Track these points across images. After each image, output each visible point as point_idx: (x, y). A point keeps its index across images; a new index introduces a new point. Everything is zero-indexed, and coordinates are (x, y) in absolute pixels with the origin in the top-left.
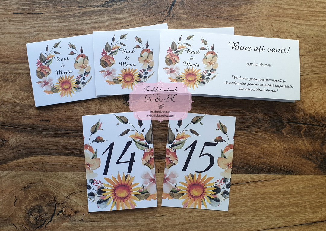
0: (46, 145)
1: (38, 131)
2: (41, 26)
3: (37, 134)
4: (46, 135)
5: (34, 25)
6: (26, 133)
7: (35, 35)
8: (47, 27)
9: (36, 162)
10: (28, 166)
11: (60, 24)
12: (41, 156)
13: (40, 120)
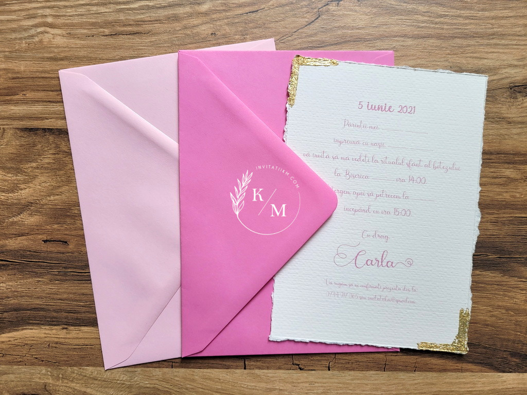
0: (58, 301)
1: (40, 266)
2: (48, 14)
3: (37, 275)
4: (59, 277)
5: (31, 12)
6: (10, 272)
7: (33, 36)
8: (62, 16)
9: (33, 342)
10: (14, 353)
11: (94, 8)
12: (47, 327)
13: (45, 241)
